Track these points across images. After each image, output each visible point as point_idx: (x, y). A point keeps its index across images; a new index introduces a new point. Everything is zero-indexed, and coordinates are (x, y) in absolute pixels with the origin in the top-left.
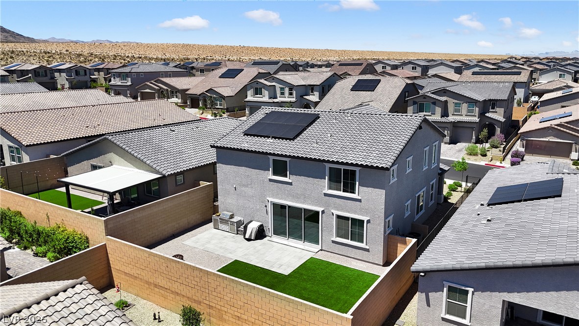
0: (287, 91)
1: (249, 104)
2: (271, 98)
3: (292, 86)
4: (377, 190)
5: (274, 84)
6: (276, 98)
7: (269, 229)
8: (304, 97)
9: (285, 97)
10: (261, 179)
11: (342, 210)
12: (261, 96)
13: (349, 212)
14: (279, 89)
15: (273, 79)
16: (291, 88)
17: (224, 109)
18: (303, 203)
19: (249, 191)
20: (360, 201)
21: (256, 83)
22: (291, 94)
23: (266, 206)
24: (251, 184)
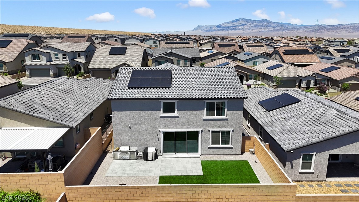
0: (61, 56)
1: (28, 67)
2: (48, 62)
3: (64, 52)
4: (238, 111)
5: (48, 51)
6: (51, 61)
7: (160, 150)
8: (75, 60)
9: (60, 61)
10: (154, 117)
11: (216, 127)
12: (39, 60)
13: (220, 128)
14: (54, 55)
15: (47, 48)
16: (64, 54)
17: (6, 72)
18: (187, 128)
19: (143, 127)
20: (227, 120)
21: (33, 50)
22: (64, 58)
23: (158, 135)
24: (145, 122)
